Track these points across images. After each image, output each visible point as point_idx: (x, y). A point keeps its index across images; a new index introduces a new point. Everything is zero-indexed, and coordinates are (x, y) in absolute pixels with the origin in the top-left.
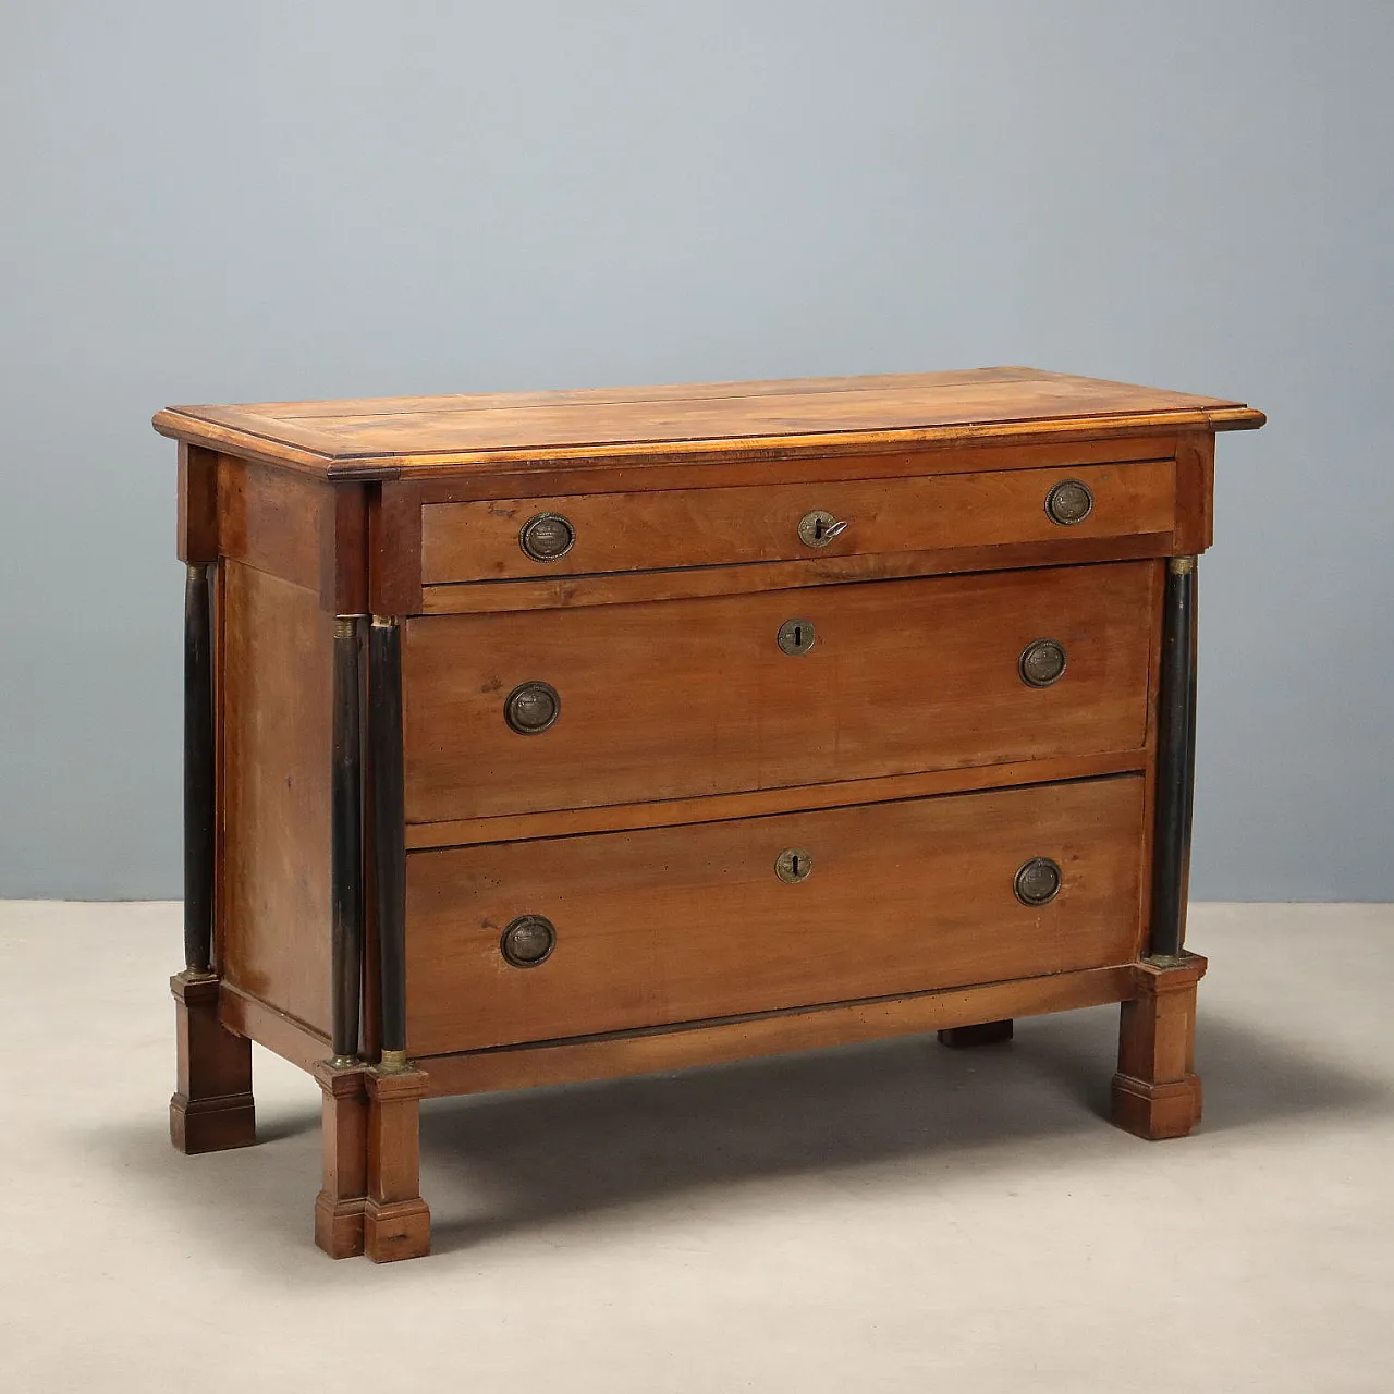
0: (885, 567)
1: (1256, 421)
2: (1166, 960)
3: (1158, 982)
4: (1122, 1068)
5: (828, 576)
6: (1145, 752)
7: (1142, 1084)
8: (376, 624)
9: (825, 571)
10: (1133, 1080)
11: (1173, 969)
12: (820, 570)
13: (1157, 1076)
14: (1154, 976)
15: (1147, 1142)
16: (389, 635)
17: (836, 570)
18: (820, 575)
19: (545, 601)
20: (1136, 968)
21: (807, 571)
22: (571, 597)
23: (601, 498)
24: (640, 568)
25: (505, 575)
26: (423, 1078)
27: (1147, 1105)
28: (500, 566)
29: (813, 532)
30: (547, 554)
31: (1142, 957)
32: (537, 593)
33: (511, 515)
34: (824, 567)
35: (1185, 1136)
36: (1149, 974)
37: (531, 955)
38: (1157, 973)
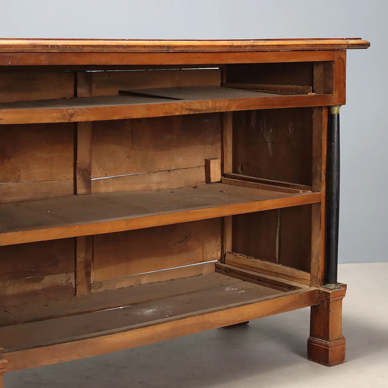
0: (216, 106)
1: (366, 45)
2: (332, 286)
3: (331, 296)
4: (311, 335)
5: (191, 110)
6: (321, 194)
7: (324, 342)
9: (190, 107)
10: (318, 340)
11: (336, 290)
12: (188, 107)
13: (331, 338)
14: (329, 294)
15: (327, 367)
17: (195, 107)
18: (188, 109)
19: (59, 119)
20: (319, 290)
21: (182, 107)
26: (4, 364)
27: (327, 351)
31: (321, 285)
32: (55, 114)
34: (190, 105)
35: (342, 363)
36: (326, 292)
38: (330, 292)
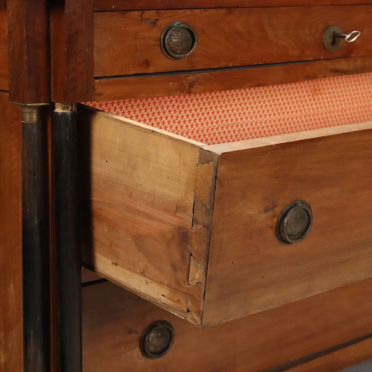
8: (59, 110)
9: (335, 68)
12: (333, 67)
16: (70, 118)
19: (177, 90)
21: (326, 68)
22: (192, 86)
23: (213, 11)
24: (235, 65)
25: (151, 70)
28: (147, 63)
29: (330, 40)
30: (179, 53)
33: (154, 23)
34: (335, 65)
37: (159, 350)
